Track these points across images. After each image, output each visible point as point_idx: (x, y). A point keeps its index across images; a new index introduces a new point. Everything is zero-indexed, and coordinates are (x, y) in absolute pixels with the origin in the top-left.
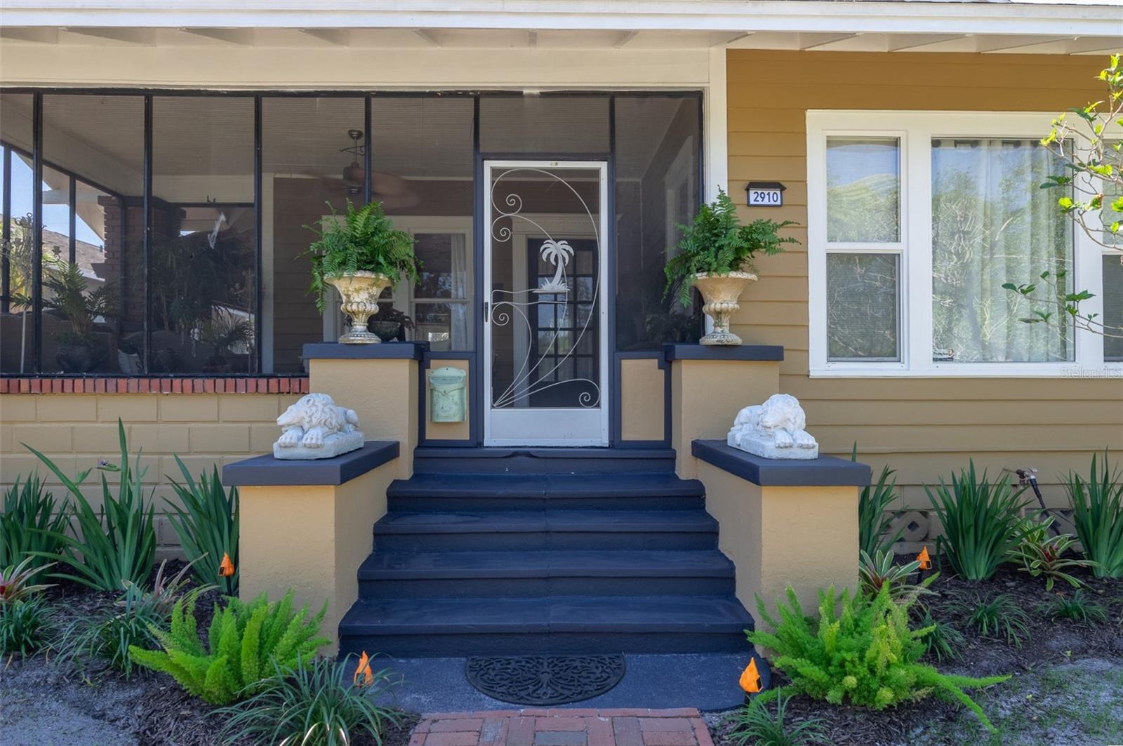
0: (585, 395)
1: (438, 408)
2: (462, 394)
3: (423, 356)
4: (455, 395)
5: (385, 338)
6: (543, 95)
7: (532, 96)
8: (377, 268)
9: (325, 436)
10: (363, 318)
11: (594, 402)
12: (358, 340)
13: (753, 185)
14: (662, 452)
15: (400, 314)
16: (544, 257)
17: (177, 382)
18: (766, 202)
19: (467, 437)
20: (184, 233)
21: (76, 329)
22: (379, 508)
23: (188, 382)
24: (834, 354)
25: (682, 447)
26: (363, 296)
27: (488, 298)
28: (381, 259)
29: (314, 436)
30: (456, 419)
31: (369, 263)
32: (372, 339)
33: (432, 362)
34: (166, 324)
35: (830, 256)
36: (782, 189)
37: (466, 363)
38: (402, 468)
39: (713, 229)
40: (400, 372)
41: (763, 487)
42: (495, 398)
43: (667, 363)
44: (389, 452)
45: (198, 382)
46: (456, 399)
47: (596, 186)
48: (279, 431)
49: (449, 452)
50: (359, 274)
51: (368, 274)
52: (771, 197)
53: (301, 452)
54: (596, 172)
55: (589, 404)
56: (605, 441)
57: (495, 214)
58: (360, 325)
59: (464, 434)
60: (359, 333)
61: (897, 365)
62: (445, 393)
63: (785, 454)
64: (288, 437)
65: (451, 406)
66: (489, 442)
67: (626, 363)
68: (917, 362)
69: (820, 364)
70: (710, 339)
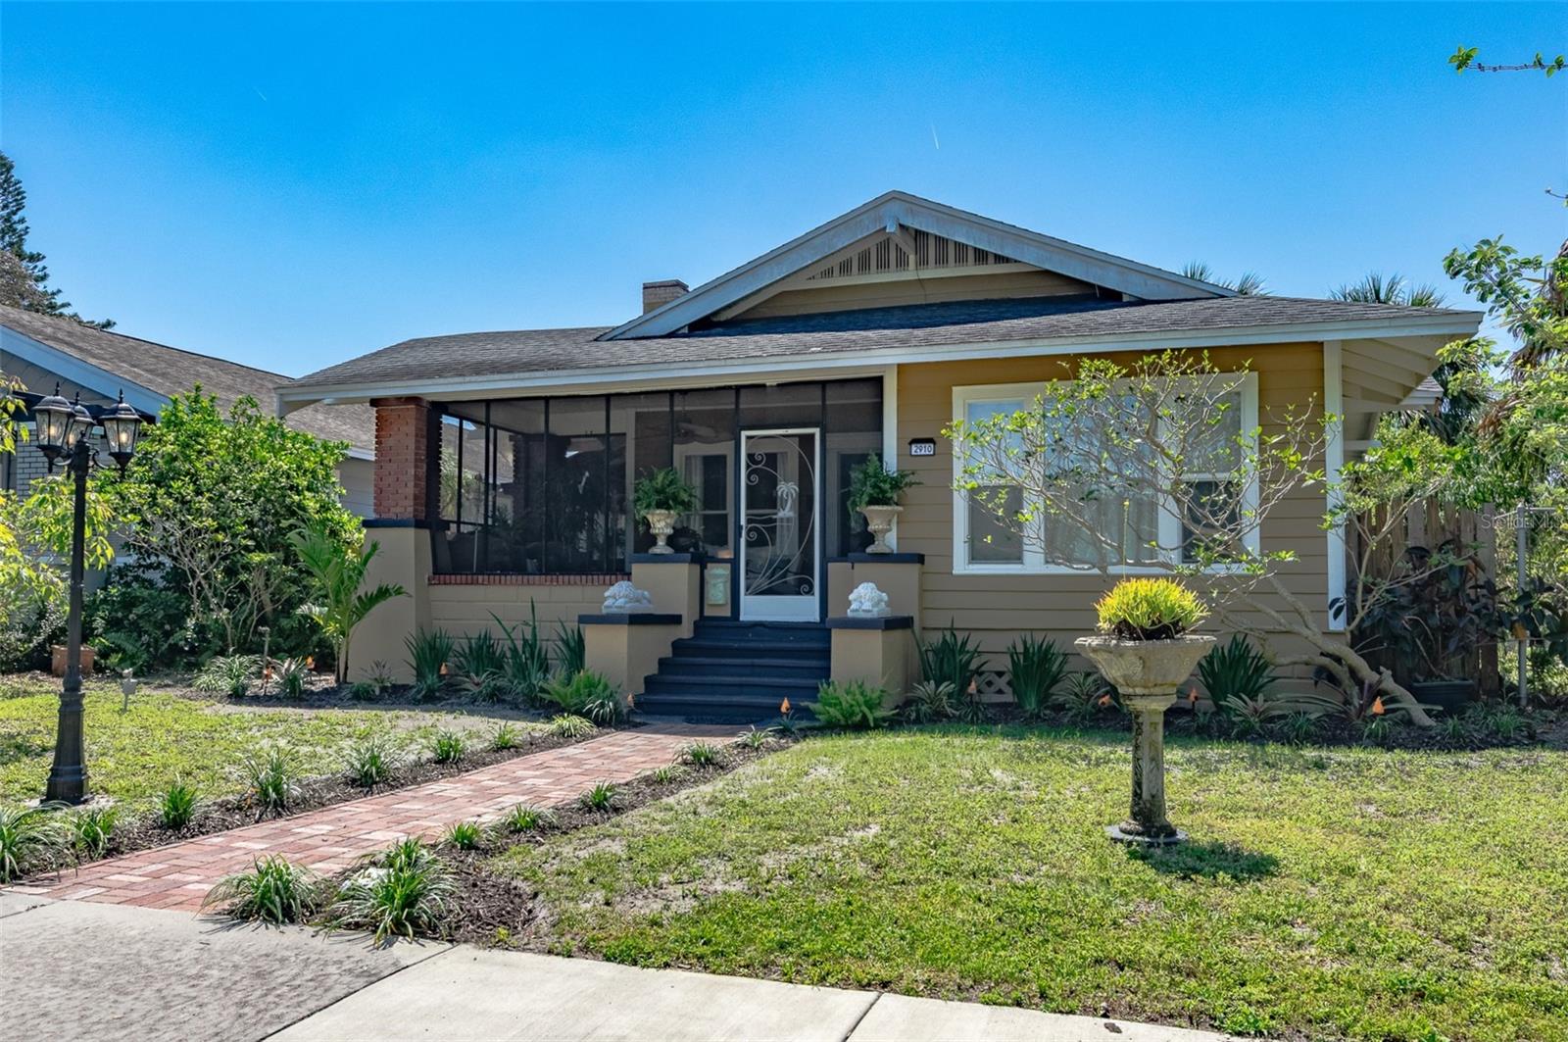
0: (804, 587)
1: (711, 595)
2: (725, 587)
3: (702, 561)
4: (721, 587)
5: (677, 550)
6: (779, 385)
7: (771, 386)
8: (669, 508)
9: (626, 603)
10: (663, 537)
11: (810, 592)
12: (660, 551)
13: (915, 441)
15: (694, 532)
16: (779, 493)
17: (561, 577)
18: (923, 453)
19: (730, 614)
20: (569, 454)
21: (504, 544)
22: (667, 652)
23: (566, 577)
24: (972, 558)
26: (663, 524)
27: (743, 522)
28: (671, 502)
30: (721, 602)
31: (662, 504)
32: (669, 551)
33: (709, 565)
34: (556, 537)
35: (968, 489)
36: (934, 443)
37: (729, 566)
38: (685, 631)
42: (747, 589)
43: (851, 566)
44: (676, 620)
46: (722, 588)
47: (813, 444)
49: (715, 623)
50: (658, 511)
51: (663, 511)
52: (926, 449)
53: (614, 610)
54: (813, 435)
55: (807, 593)
56: (818, 619)
57: (748, 466)
58: (661, 542)
59: (727, 613)
60: (661, 547)
61: (1020, 566)
62: (717, 586)
65: (718, 592)
66: (742, 618)
67: (831, 565)
68: (1034, 562)
69: (961, 565)
70: (870, 550)
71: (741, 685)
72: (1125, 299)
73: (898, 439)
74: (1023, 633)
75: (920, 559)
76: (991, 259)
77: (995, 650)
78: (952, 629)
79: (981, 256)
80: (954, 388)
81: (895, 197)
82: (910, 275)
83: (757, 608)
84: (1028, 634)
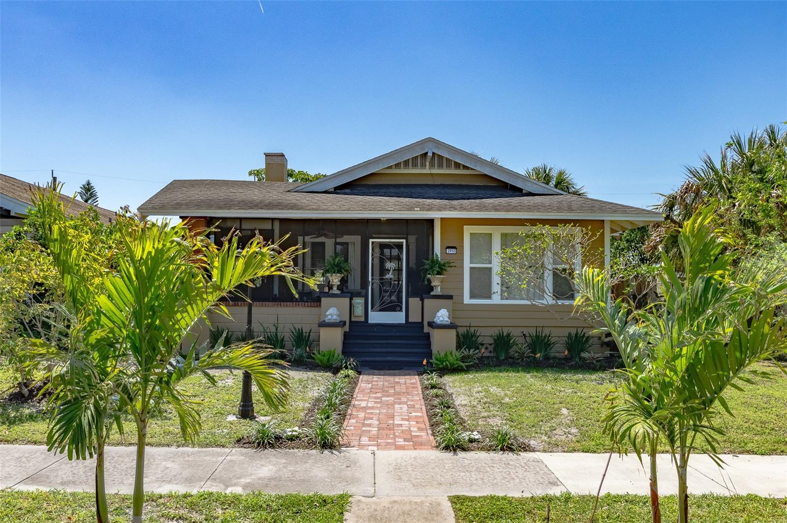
0: (398, 308)
1: (355, 312)
2: (362, 308)
3: (351, 296)
4: (360, 308)
5: (342, 292)
6: (387, 220)
7: (384, 220)
8: (340, 273)
10: (336, 286)
11: (401, 310)
12: (336, 292)
13: (448, 248)
14: (421, 324)
16: (386, 267)
18: (451, 252)
19: (364, 320)
24: (472, 296)
25: (425, 324)
26: (337, 280)
27: (370, 279)
29: (335, 317)
30: (360, 314)
32: (339, 292)
33: (354, 298)
35: (471, 268)
36: (456, 248)
37: (364, 298)
39: (434, 262)
40: (346, 301)
41: (435, 330)
42: (372, 308)
43: (422, 300)
45: (288, 303)
47: (402, 245)
48: (327, 316)
52: (453, 251)
53: (333, 321)
54: (403, 242)
55: (399, 311)
56: (404, 322)
57: (372, 255)
58: (335, 288)
59: (362, 319)
60: (335, 290)
61: (490, 300)
62: (358, 307)
63: (442, 323)
64: (329, 317)
65: (359, 311)
66: (370, 322)
67: (410, 299)
68: (496, 299)
69: (467, 300)
70: (432, 293)
71: (387, 352)
72: (524, 192)
73: (441, 246)
74: (499, 328)
75: (450, 297)
76: (461, 167)
77: (486, 335)
78: (470, 327)
79: (457, 165)
80: (464, 226)
81: (430, 140)
82: (427, 171)
83: (377, 317)
84: (501, 328)
